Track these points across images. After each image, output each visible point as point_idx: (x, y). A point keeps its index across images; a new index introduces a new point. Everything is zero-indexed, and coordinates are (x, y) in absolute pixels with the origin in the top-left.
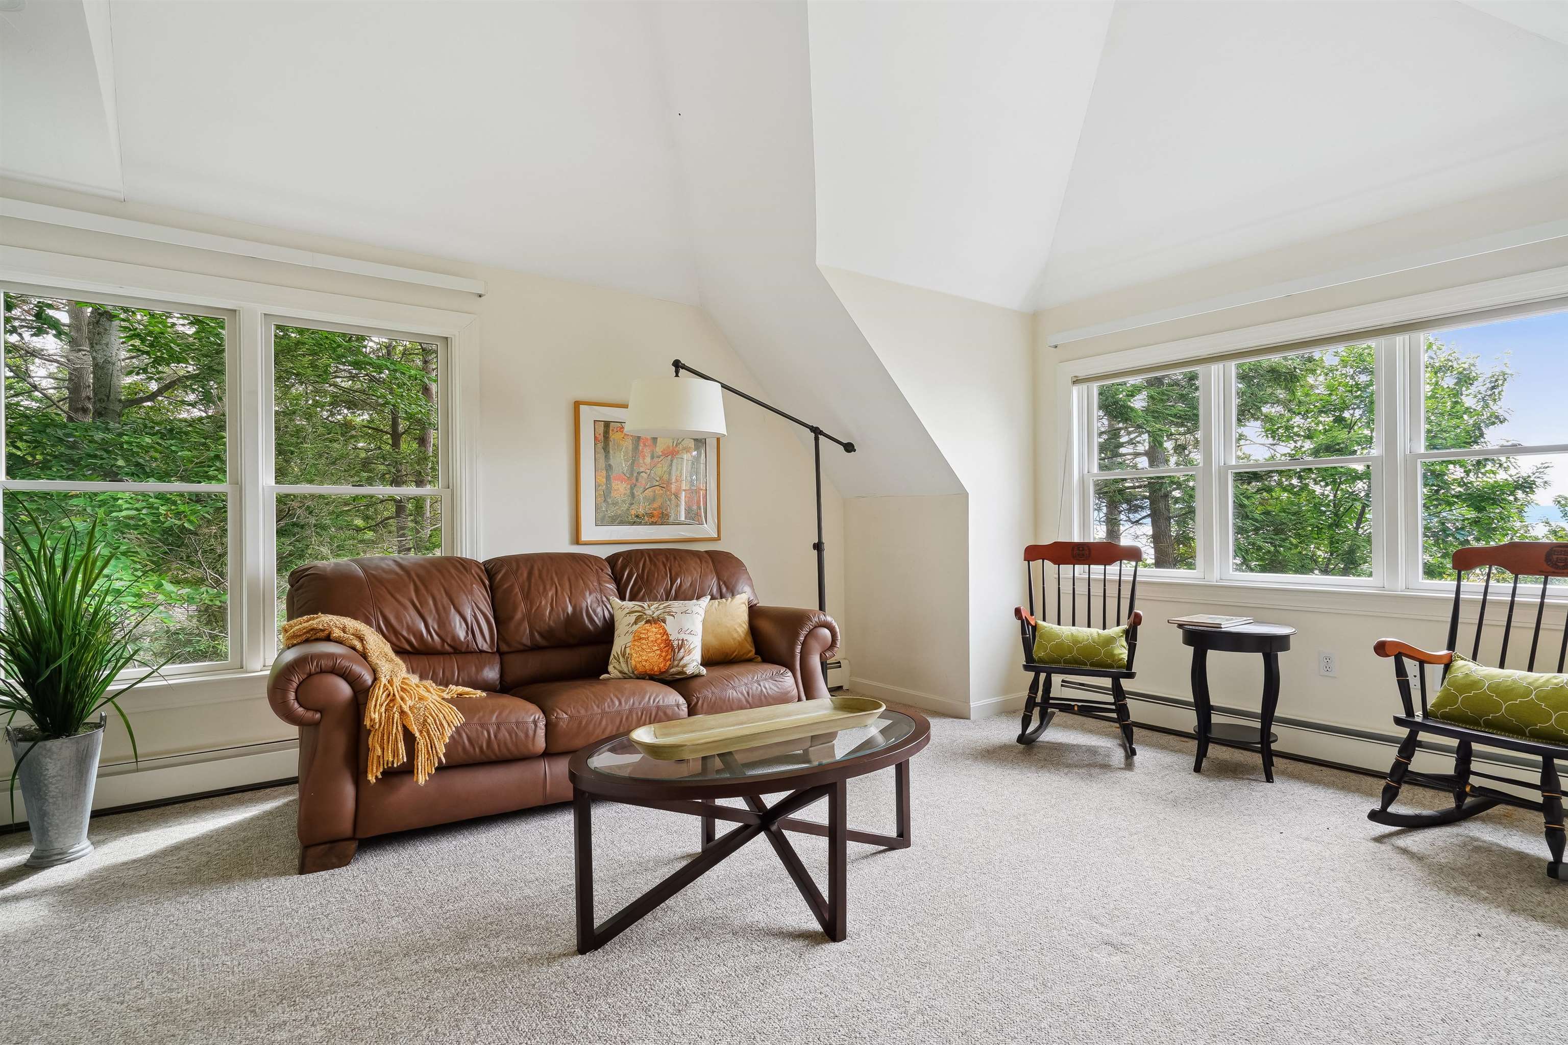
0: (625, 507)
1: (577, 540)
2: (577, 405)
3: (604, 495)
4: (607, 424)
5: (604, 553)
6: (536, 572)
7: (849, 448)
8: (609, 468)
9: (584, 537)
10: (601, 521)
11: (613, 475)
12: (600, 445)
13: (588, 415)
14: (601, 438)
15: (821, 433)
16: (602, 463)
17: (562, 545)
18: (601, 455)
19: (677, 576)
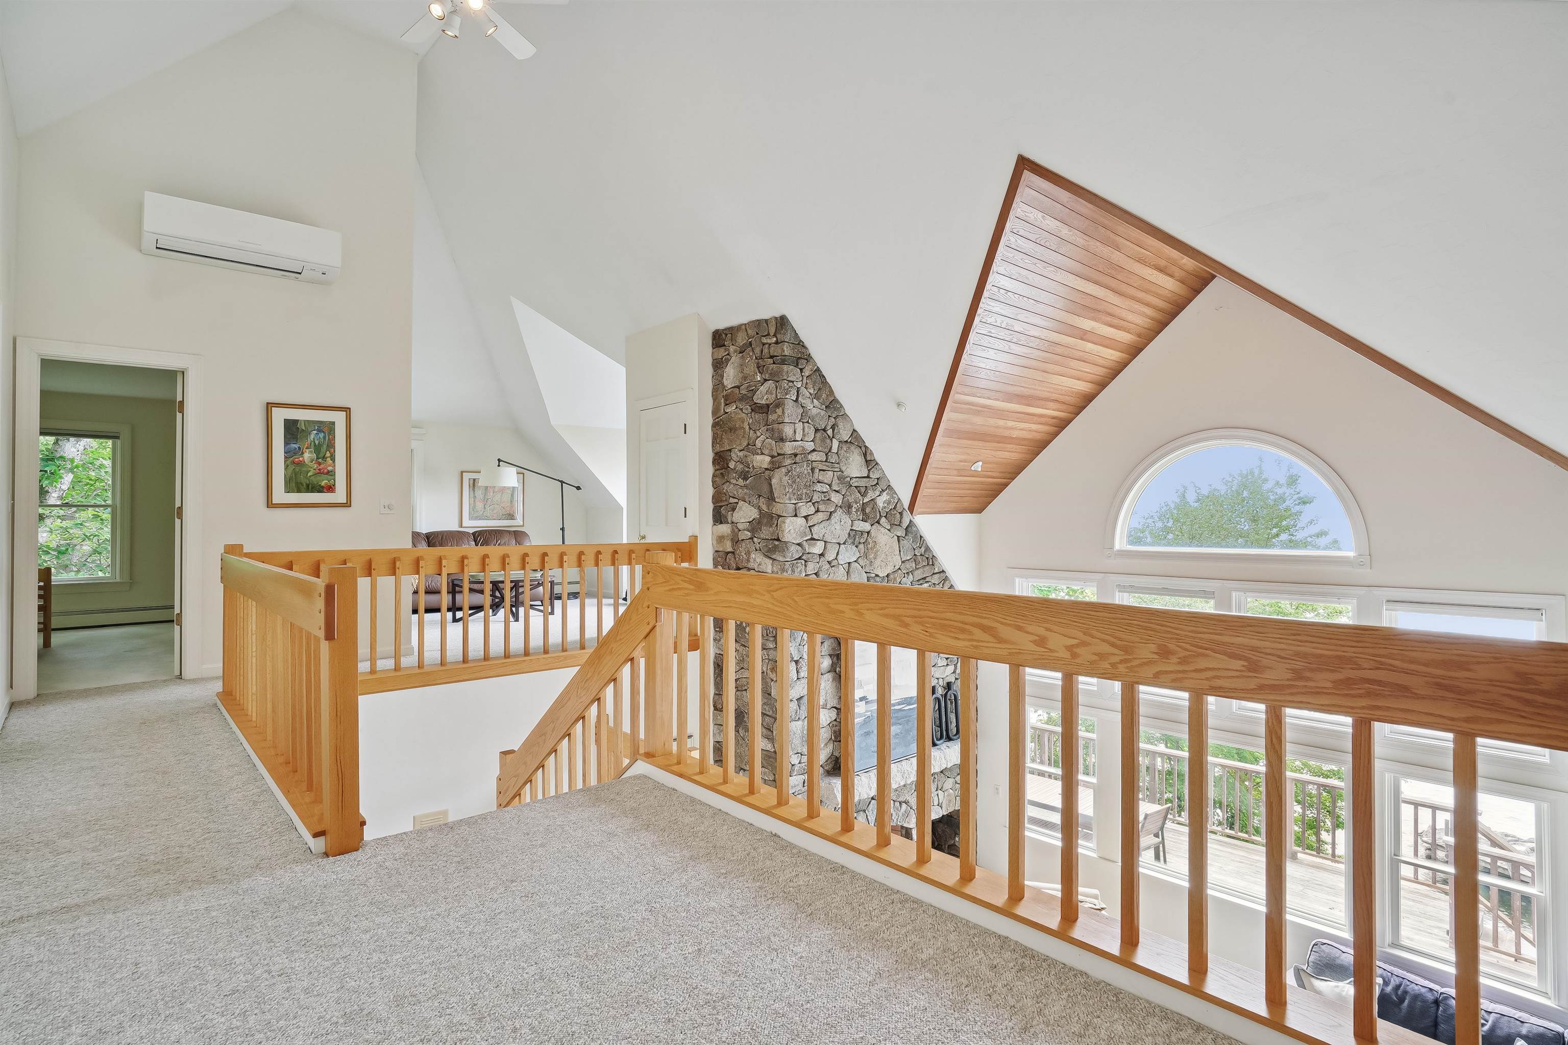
0: (481, 513)
1: (461, 526)
2: (462, 472)
3: (473, 508)
4: (474, 480)
5: (471, 531)
6: (444, 537)
7: (578, 488)
8: (475, 497)
9: (464, 525)
10: (471, 518)
11: (477, 500)
12: (471, 488)
13: (466, 476)
14: (472, 485)
15: (564, 482)
16: (472, 495)
17: (454, 527)
18: (472, 493)
19: (499, 539)
